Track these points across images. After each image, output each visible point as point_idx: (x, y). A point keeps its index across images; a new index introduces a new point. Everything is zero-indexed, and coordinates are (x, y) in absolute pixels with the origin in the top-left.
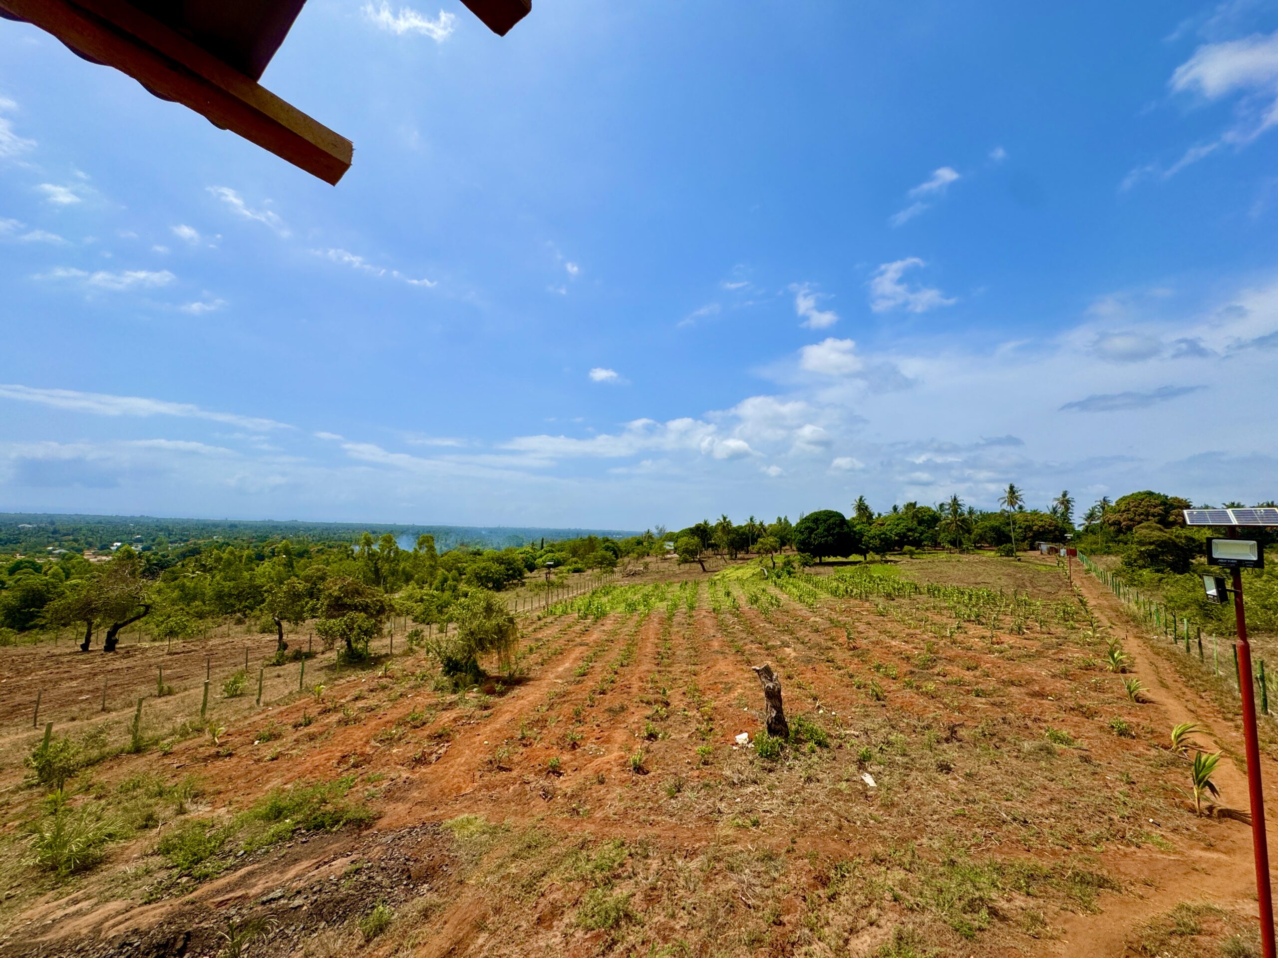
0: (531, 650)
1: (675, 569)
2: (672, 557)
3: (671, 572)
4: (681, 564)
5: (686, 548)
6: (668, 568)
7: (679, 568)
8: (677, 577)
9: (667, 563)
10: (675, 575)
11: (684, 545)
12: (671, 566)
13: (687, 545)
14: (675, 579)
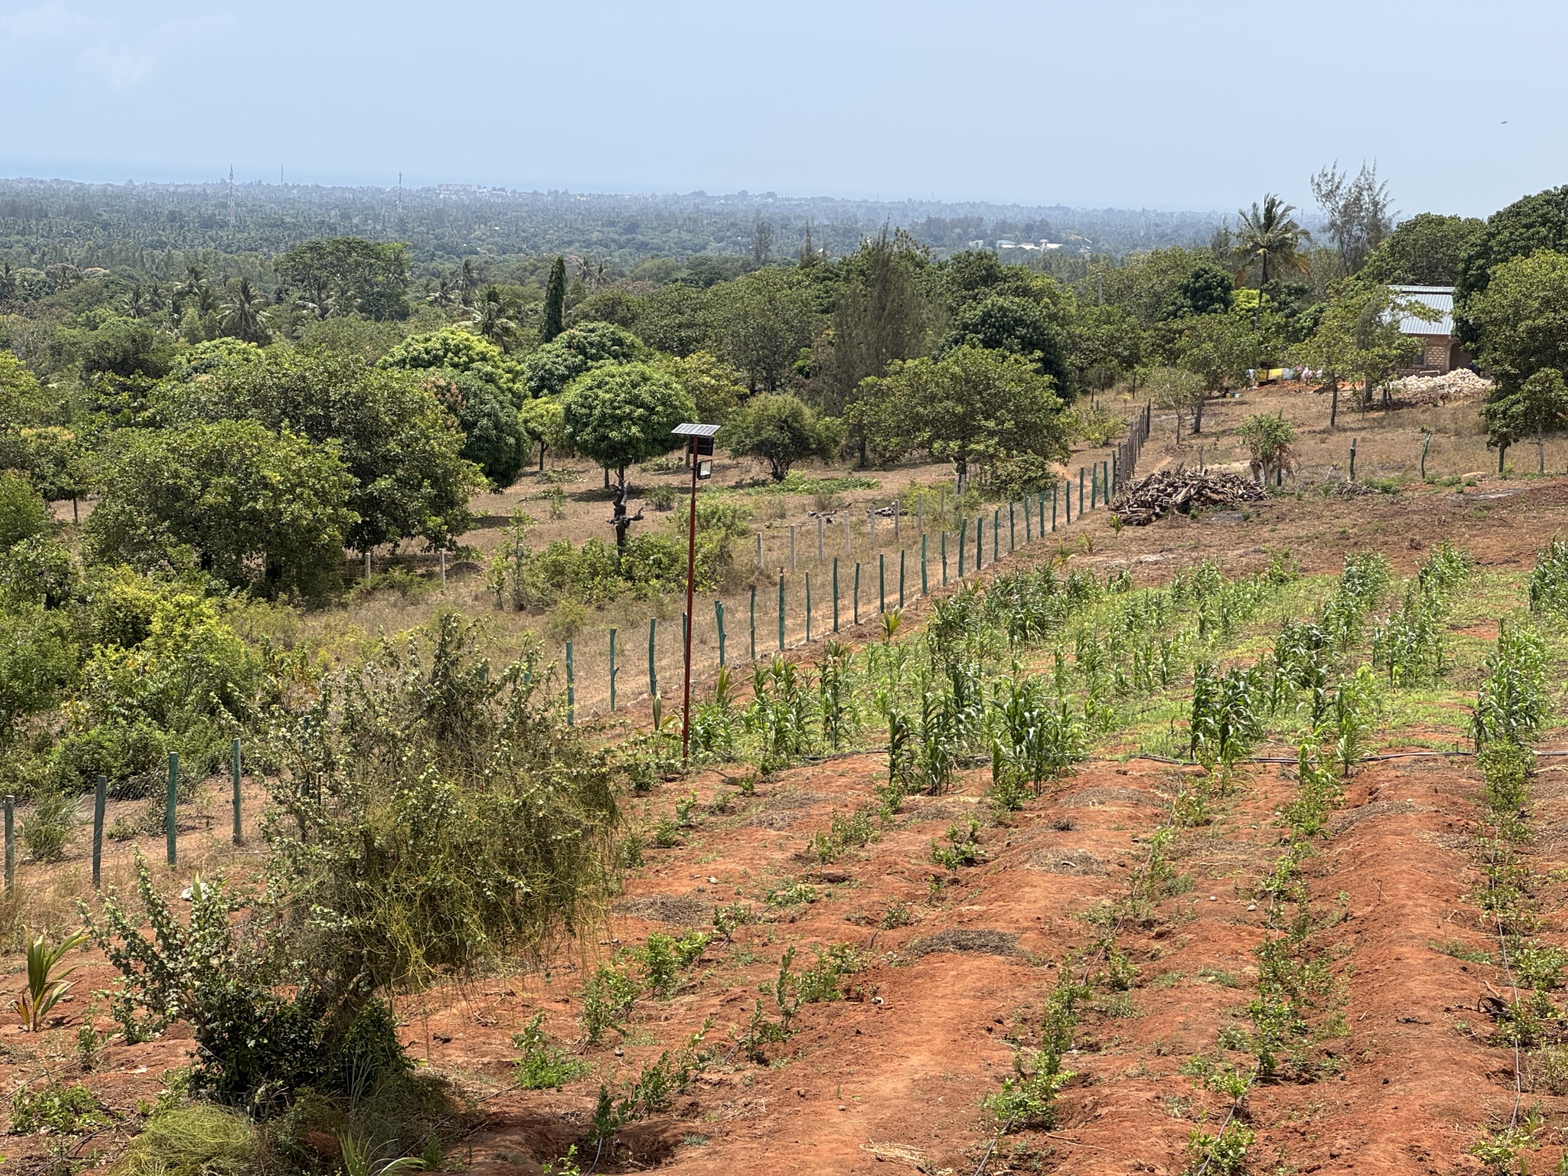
1: (1470, 471)
2: (1442, 387)
3: (1447, 491)
4: (1516, 441)
5: (1548, 331)
6: (1419, 466)
7: (1502, 463)
8: (1491, 522)
9: (1411, 432)
10: (1479, 514)
11: (1538, 309)
12: (1439, 452)
13: (1555, 311)
14: (1481, 542)
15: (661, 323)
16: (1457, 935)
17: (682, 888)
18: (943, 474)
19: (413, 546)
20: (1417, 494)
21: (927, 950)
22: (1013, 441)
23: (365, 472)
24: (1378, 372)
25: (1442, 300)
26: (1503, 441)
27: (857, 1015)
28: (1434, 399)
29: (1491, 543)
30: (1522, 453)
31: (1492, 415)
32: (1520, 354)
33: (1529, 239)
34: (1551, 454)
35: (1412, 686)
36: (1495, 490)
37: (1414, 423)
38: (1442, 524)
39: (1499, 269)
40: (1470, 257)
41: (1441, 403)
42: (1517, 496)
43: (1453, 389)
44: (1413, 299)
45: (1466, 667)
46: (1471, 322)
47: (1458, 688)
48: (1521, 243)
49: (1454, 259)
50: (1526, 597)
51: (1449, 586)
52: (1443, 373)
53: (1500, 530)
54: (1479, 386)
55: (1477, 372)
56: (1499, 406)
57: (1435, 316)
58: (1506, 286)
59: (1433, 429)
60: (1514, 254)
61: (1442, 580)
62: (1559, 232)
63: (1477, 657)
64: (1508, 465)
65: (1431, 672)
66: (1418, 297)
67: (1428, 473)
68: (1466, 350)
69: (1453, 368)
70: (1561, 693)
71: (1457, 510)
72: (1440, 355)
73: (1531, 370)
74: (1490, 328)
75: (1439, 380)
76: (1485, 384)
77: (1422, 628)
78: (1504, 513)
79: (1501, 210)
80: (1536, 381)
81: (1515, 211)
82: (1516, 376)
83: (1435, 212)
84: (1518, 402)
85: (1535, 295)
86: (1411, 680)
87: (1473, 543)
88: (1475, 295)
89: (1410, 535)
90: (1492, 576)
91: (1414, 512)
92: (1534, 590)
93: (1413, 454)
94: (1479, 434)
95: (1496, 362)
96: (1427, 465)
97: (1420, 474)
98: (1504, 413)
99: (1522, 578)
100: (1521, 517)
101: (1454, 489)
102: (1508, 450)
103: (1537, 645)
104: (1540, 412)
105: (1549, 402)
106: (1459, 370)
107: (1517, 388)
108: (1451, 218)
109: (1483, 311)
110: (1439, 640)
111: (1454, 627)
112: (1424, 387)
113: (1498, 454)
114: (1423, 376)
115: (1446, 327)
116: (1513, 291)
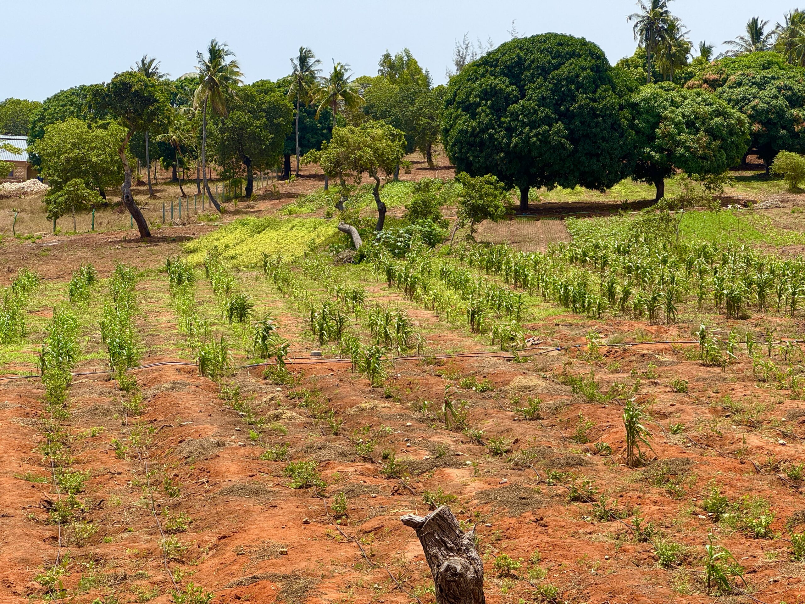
1: (39, 231)
2: (23, 188)
3: (27, 242)
4: (62, 216)
5: (76, 159)
6: (12, 229)
7: (55, 227)
8: (50, 257)
9: (7, 212)
10: (44, 253)
11: (70, 148)
12: (22, 222)
13: (79, 149)
14: (44, 268)
16: (30, 470)
20: (11, 244)
25: (21, 143)
26: (55, 216)
28: (19, 194)
29: (50, 268)
30: (65, 222)
31: (49, 202)
32: (62, 171)
33: (64, 112)
34: (80, 223)
35: (8, 343)
36: (52, 241)
37: (9, 207)
38: (25, 259)
39: (49, 128)
40: (35, 121)
41: (23, 197)
42: (63, 244)
43: (29, 189)
44: (6, 142)
45: (37, 332)
46: (37, 155)
47: (33, 343)
48: (60, 114)
49: (27, 122)
50: (67, 296)
51: (28, 291)
52: (24, 181)
53: (54, 261)
54: (42, 187)
55: (41, 180)
56: (52, 197)
57: (18, 151)
58: (53, 136)
59: (19, 210)
60: (57, 120)
61: (24, 288)
62: (80, 109)
63: (42, 327)
64: (58, 228)
65: (18, 335)
66: (9, 141)
67: (17, 233)
68: (35, 170)
69: (29, 178)
70: (85, 343)
71: (32, 252)
72: (21, 172)
73: (67, 180)
74: (46, 158)
75: (22, 185)
76: (45, 187)
77: (14, 313)
78: (56, 253)
79: (49, 97)
80: (71, 185)
81: (57, 97)
82: (60, 183)
83: (16, 97)
84: (62, 196)
85: (68, 141)
86: (9, 340)
87: (41, 268)
88: (38, 141)
89: (7, 265)
90: (50, 285)
91: (10, 253)
92: (71, 291)
93: (9, 222)
94: (43, 212)
95: (50, 175)
96: (16, 228)
97: (12, 233)
98: (55, 201)
99: (65, 285)
100: (65, 254)
101: (30, 241)
102: (58, 221)
103: (72, 319)
104: (73, 201)
105: (77, 195)
106: (32, 179)
107: (61, 189)
108: (24, 101)
109: (42, 149)
110: (22, 319)
111: (31, 312)
112: (14, 188)
113: (53, 222)
114: (13, 182)
115: (24, 157)
116: (57, 139)
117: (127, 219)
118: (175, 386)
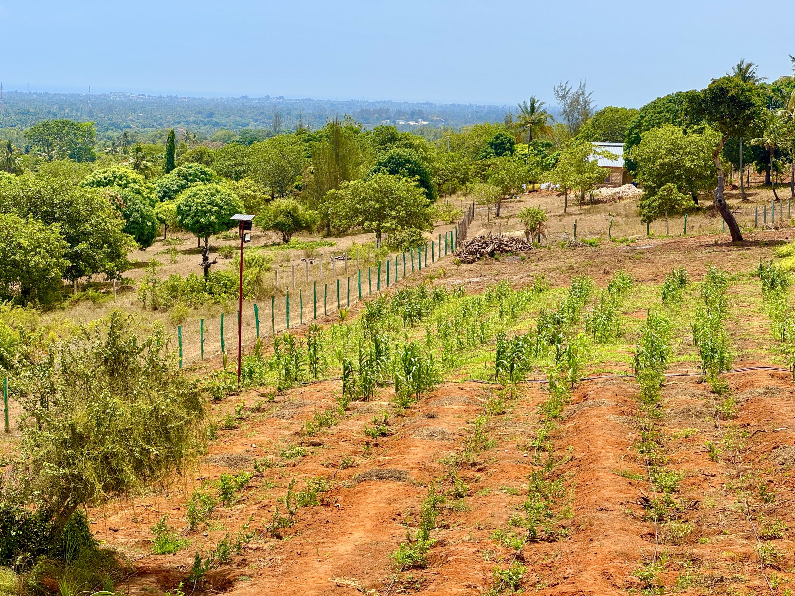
0: (226, 493)
1: (633, 235)
2: (619, 193)
3: (622, 245)
4: (655, 220)
5: (670, 165)
6: (608, 233)
7: (648, 231)
8: (643, 260)
9: (604, 216)
10: (638, 256)
11: (665, 154)
12: (618, 226)
13: (673, 155)
14: (638, 270)
15: (224, 163)
16: (627, 467)
17: (238, 450)
18: (369, 238)
19: (99, 278)
20: (607, 247)
21: (362, 480)
22: (404, 222)
23: (73, 240)
24: (587, 185)
25: (618, 150)
26: (649, 220)
27: (326, 513)
28: (614, 199)
29: (643, 271)
30: (658, 226)
31: (643, 207)
32: (657, 176)
33: (660, 119)
34: (672, 226)
35: (605, 343)
36: (645, 244)
37: (605, 211)
38: (620, 261)
39: (645, 134)
40: (632, 128)
41: (618, 201)
42: (655, 247)
43: (624, 194)
44: (604, 149)
45: (631, 333)
46: (632, 160)
47: (627, 343)
48: (657, 121)
49: (624, 129)
50: (660, 298)
51: (622, 293)
52: (619, 186)
53: (647, 264)
55: (636, 185)
56: (647, 202)
57: (615, 158)
59: (614, 214)
60: (653, 126)
61: (619, 289)
62: (675, 115)
63: (636, 328)
64: (651, 231)
65: (614, 335)
66: (606, 148)
67: (612, 236)
68: (630, 175)
69: (624, 183)
70: (677, 345)
71: (626, 254)
72: (617, 177)
73: (662, 184)
74: (642, 164)
75: (617, 190)
76: (640, 192)
77: (610, 314)
78: (649, 256)
79: (646, 104)
80: (664, 189)
81: (654, 105)
82: (654, 187)
83: (614, 106)
84: (656, 200)
85: (663, 147)
86: (605, 340)
87: (634, 271)
88: (634, 147)
89: (603, 267)
90: (644, 287)
91: (606, 256)
92: (664, 294)
93: (605, 226)
94: (637, 216)
95: (644, 180)
96: (612, 232)
97: (608, 236)
98: (649, 205)
99: (659, 287)
100: (657, 257)
101: (625, 244)
102: (651, 224)
103: (665, 321)
104: (666, 205)
105: (671, 200)
106: (627, 184)
107: (655, 193)
108: (622, 109)
109: (638, 155)
110: (618, 320)
111: (625, 313)
112: (610, 193)
113: (646, 226)
114: (609, 187)
115: (621, 163)
116: (653, 145)
117: (719, 223)
118: (768, 391)
